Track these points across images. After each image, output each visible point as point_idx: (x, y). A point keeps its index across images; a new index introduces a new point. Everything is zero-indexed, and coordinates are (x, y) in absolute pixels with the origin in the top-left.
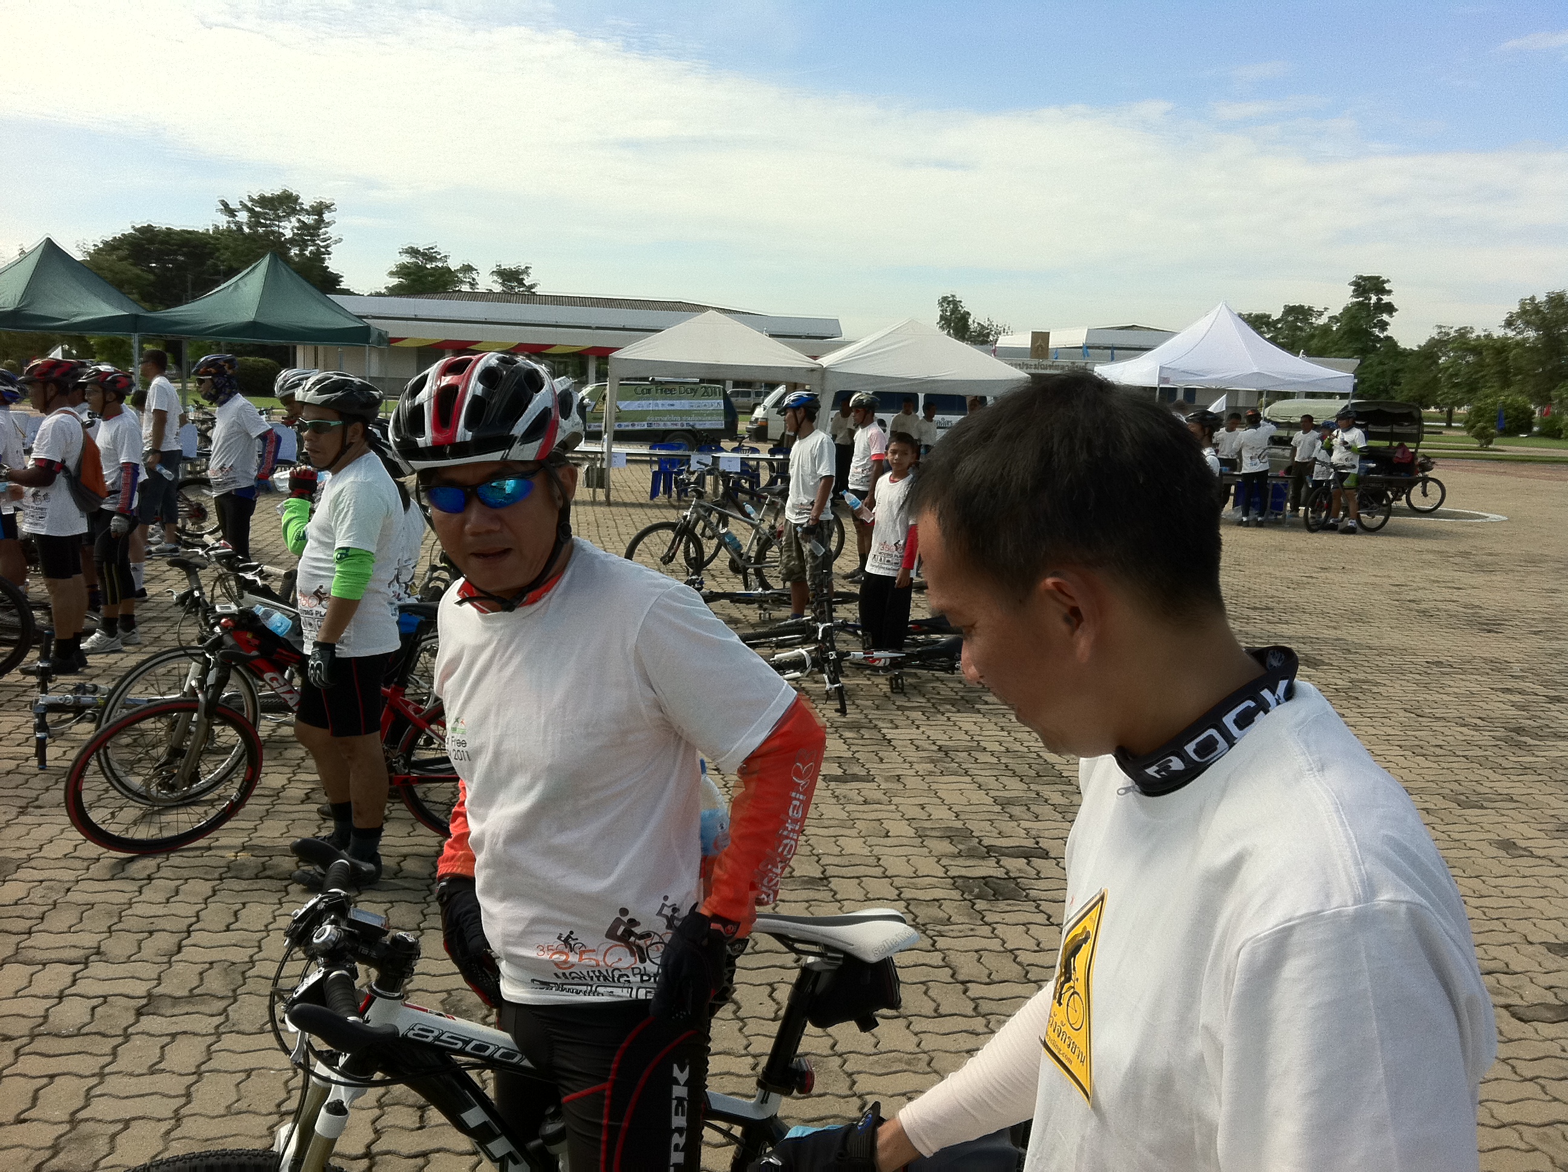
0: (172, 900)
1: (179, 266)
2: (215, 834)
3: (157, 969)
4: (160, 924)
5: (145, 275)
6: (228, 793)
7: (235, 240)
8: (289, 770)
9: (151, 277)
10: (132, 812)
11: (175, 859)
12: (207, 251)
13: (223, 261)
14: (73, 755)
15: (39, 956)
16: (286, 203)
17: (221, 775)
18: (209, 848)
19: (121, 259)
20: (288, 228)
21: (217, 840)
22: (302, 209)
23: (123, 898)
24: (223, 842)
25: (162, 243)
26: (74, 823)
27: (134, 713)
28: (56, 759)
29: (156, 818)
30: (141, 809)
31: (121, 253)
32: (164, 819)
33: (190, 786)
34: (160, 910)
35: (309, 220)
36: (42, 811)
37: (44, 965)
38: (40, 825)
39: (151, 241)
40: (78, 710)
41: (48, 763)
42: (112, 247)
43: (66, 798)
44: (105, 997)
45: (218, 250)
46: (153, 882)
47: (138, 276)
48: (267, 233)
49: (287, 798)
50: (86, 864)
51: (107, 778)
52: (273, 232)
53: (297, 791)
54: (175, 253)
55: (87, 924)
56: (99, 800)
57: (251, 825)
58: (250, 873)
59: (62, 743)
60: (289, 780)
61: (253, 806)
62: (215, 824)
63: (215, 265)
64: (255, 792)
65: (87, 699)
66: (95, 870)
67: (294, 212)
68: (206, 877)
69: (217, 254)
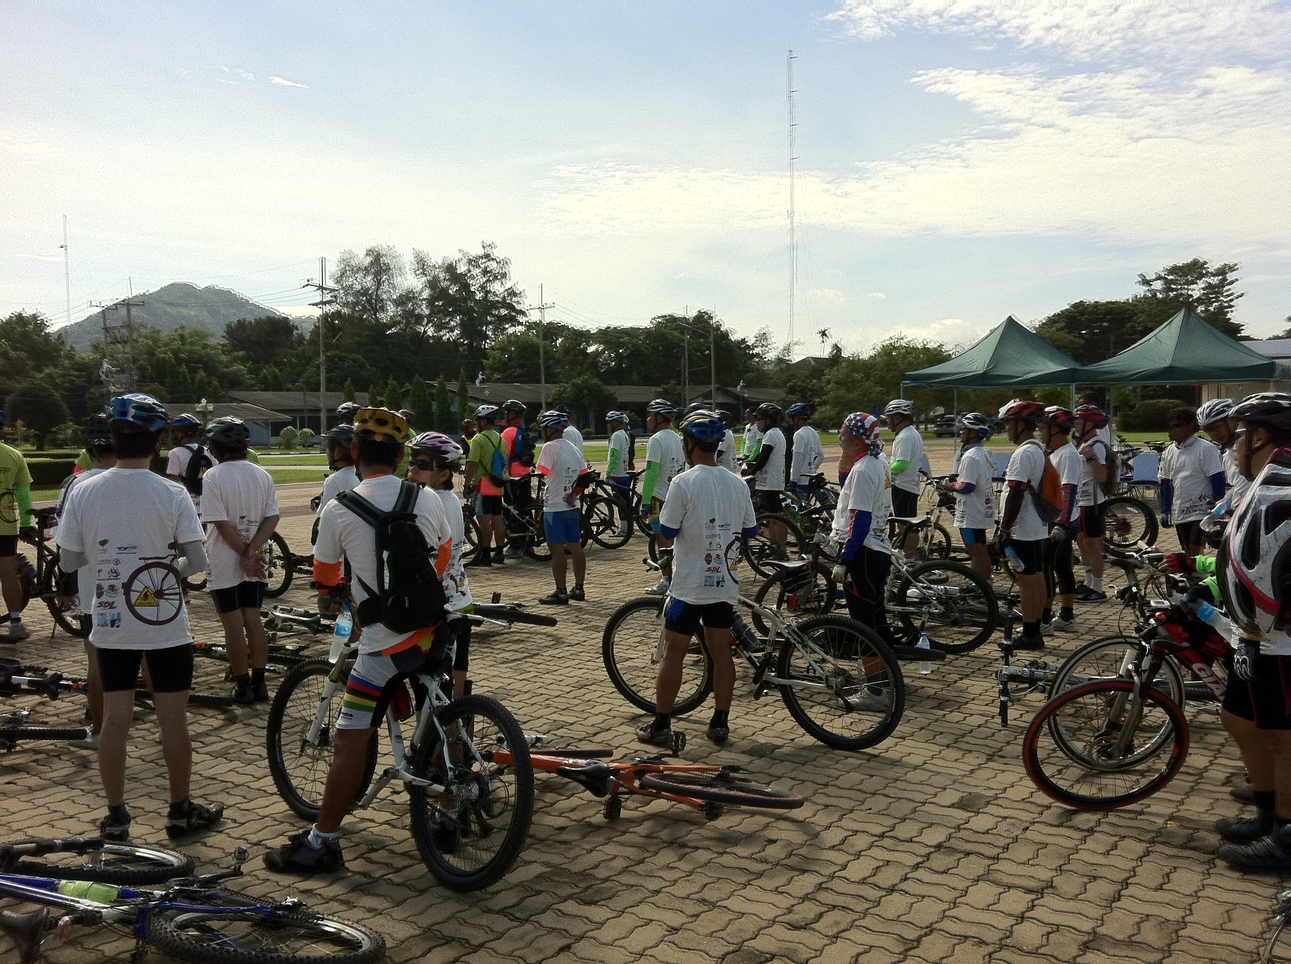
0: (1111, 852)
1: (1104, 331)
2: (1145, 801)
3: (1101, 912)
4: (1102, 872)
5: (1077, 340)
6: (1157, 766)
7: (1150, 304)
8: (1212, 753)
9: (1082, 341)
10: (1076, 771)
11: (1112, 818)
12: (1126, 316)
13: (1140, 323)
14: (1030, 717)
15: (1006, 880)
16: (1195, 269)
17: (1150, 750)
18: (1141, 813)
19: (1058, 330)
20: (1196, 291)
21: (1149, 806)
22: (1208, 272)
23: (1070, 844)
24: (1154, 809)
25: (1091, 313)
26: (1029, 774)
27: (1078, 689)
28: (1015, 719)
29: (1097, 780)
30: (1083, 770)
31: (1059, 325)
32: (1104, 781)
33: (1125, 756)
34: (1102, 860)
35: (1215, 280)
36: (1005, 760)
37: (1009, 887)
38: (1004, 771)
39: (1082, 313)
40: (1032, 681)
41: (1009, 722)
42: (1052, 321)
43: (1023, 753)
44: (1058, 926)
45: (1136, 314)
46: (1095, 834)
47: (1072, 342)
48: (1177, 296)
49: (1210, 778)
50: (1040, 809)
51: (1055, 741)
52: (1182, 295)
53: (1218, 773)
54: (1102, 320)
55: (1041, 860)
56: (1049, 758)
57: (1179, 798)
58: (1178, 841)
59: (1020, 707)
60: (1211, 763)
61: (1179, 782)
62: (1145, 793)
63: (1133, 327)
64: (1182, 769)
65: (1039, 673)
66: (1048, 816)
67: (1201, 276)
68: (1140, 837)
69: (1135, 318)
